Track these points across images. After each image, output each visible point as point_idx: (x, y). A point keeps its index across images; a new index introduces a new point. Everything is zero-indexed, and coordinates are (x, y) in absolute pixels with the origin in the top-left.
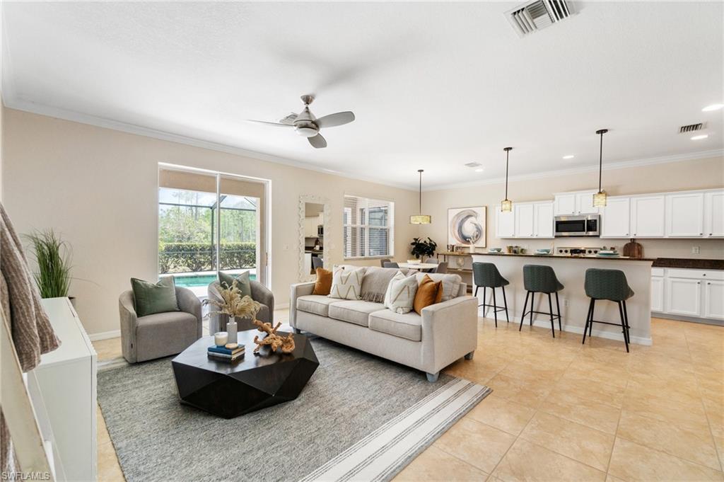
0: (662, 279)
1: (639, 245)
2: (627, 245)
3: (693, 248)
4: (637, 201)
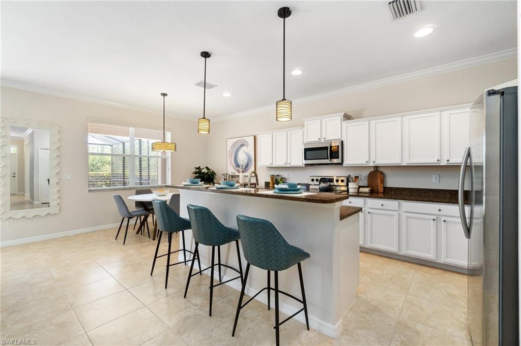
0: (397, 213)
1: (382, 173)
2: (370, 173)
3: (434, 176)
4: (376, 123)
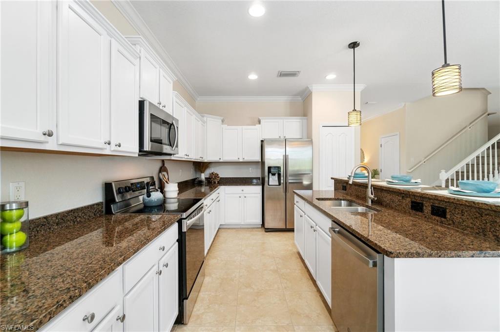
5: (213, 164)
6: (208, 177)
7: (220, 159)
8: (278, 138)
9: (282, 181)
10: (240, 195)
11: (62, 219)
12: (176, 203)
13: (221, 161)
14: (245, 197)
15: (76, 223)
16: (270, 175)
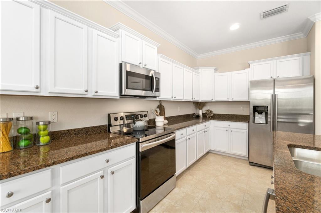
1: (163, 106)
2: (158, 107)
5: (209, 103)
6: (204, 112)
7: (212, 99)
8: (270, 78)
9: (269, 120)
10: (227, 129)
11: (78, 132)
12: (162, 129)
13: (213, 101)
14: (232, 131)
15: (87, 135)
16: (256, 113)
